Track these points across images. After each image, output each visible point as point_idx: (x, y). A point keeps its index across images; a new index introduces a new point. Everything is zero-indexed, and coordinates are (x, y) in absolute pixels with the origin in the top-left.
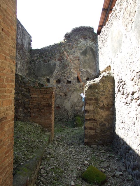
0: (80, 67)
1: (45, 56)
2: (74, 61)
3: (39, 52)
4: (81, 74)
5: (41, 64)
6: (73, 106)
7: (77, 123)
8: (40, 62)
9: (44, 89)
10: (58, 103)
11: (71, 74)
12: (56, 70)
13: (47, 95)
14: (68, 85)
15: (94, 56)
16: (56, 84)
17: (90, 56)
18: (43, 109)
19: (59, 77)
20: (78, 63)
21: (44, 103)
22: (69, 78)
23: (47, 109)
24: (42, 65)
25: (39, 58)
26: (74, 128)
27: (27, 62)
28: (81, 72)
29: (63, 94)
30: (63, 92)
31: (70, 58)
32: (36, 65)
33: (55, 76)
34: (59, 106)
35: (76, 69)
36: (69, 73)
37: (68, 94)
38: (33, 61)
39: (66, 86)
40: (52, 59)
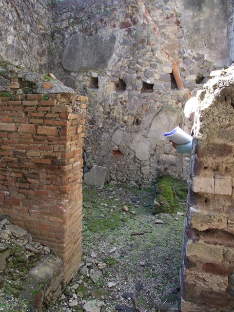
0: (180, 45)
1: (89, 18)
2: (164, 27)
3: (74, 7)
4: (181, 65)
5: (76, 39)
6: (155, 150)
7: (161, 204)
8: (75, 33)
9: (36, 103)
10: (118, 143)
11: (156, 65)
12: (114, 55)
13: (48, 125)
14: (146, 94)
15: (225, 11)
16: (115, 92)
17: (213, 10)
18: (36, 176)
19: (123, 73)
20: (175, 34)
21: (36, 153)
22: (147, 75)
23: (49, 176)
24: (81, 40)
25: (73, 24)
26: (153, 218)
27: (44, 35)
28: (181, 60)
29: (131, 120)
30: (132, 115)
31: (155, 19)
32: (66, 42)
33: (111, 71)
34: (121, 149)
35: (170, 50)
36: (150, 61)
37: (144, 118)
38: (59, 32)
39: (139, 97)
40: (105, 23)
